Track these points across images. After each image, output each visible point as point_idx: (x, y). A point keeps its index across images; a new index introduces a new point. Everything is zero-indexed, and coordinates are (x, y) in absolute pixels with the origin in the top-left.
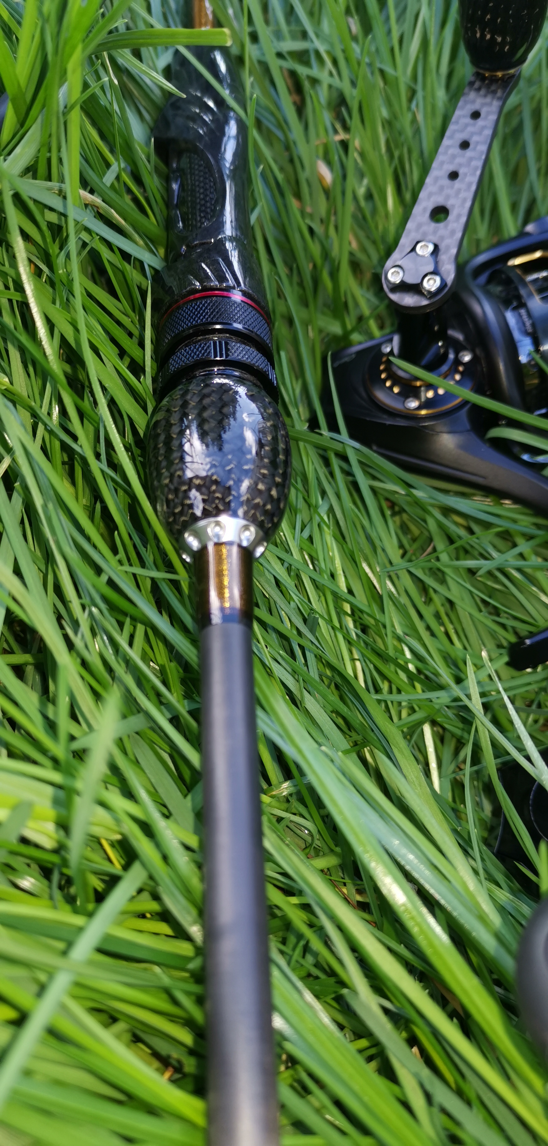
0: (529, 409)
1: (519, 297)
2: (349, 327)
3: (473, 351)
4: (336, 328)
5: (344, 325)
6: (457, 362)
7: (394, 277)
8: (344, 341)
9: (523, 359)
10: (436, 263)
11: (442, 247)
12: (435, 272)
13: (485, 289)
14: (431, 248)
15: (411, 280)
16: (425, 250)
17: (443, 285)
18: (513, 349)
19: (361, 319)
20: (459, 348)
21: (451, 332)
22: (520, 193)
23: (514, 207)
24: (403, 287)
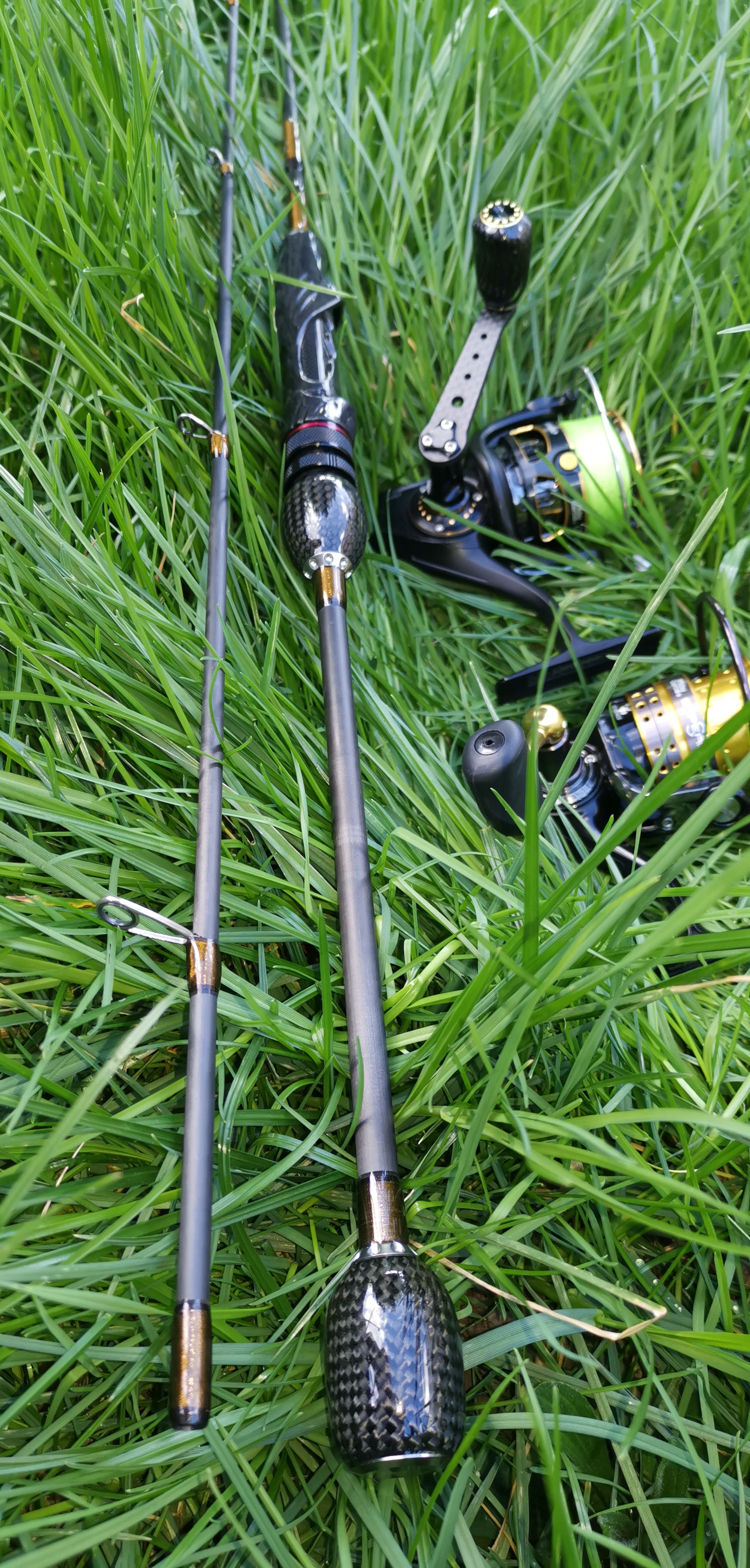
0: (520, 538)
1: (514, 458)
2: (399, 473)
3: (483, 493)
4: (389, 474)
5: (395, 473)
6: (471, 500)
7: (426, 441)
8: (394, 484)
9: (516, 502)
10: (454, 434)
11: (458, 424)
12: (454, 440)
13: (493, 450)
14: (451, 424)
15: (438, 445)
16: (447, 426)
17: (458, 449)
18: (509, 495)
19: (408, 468)
20: (473, 490)
21: (467, 479)
22: (528, 377)
23: (523, 389)
24: (431, 449)
